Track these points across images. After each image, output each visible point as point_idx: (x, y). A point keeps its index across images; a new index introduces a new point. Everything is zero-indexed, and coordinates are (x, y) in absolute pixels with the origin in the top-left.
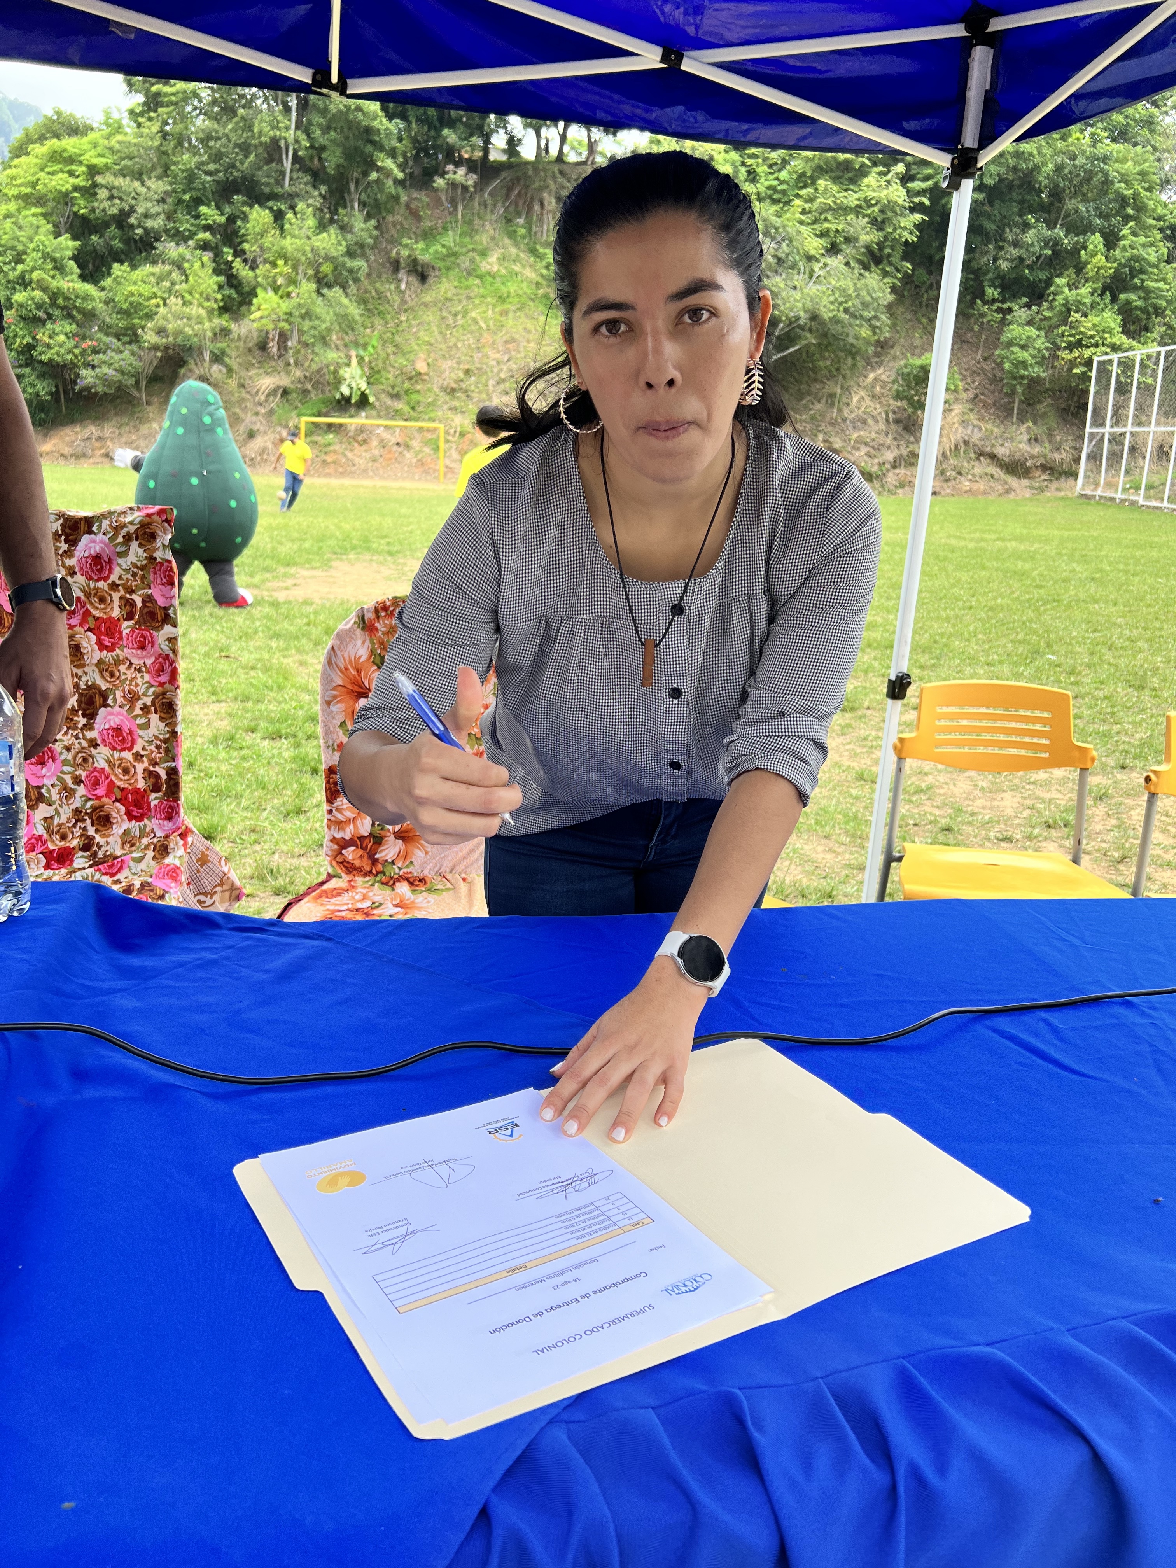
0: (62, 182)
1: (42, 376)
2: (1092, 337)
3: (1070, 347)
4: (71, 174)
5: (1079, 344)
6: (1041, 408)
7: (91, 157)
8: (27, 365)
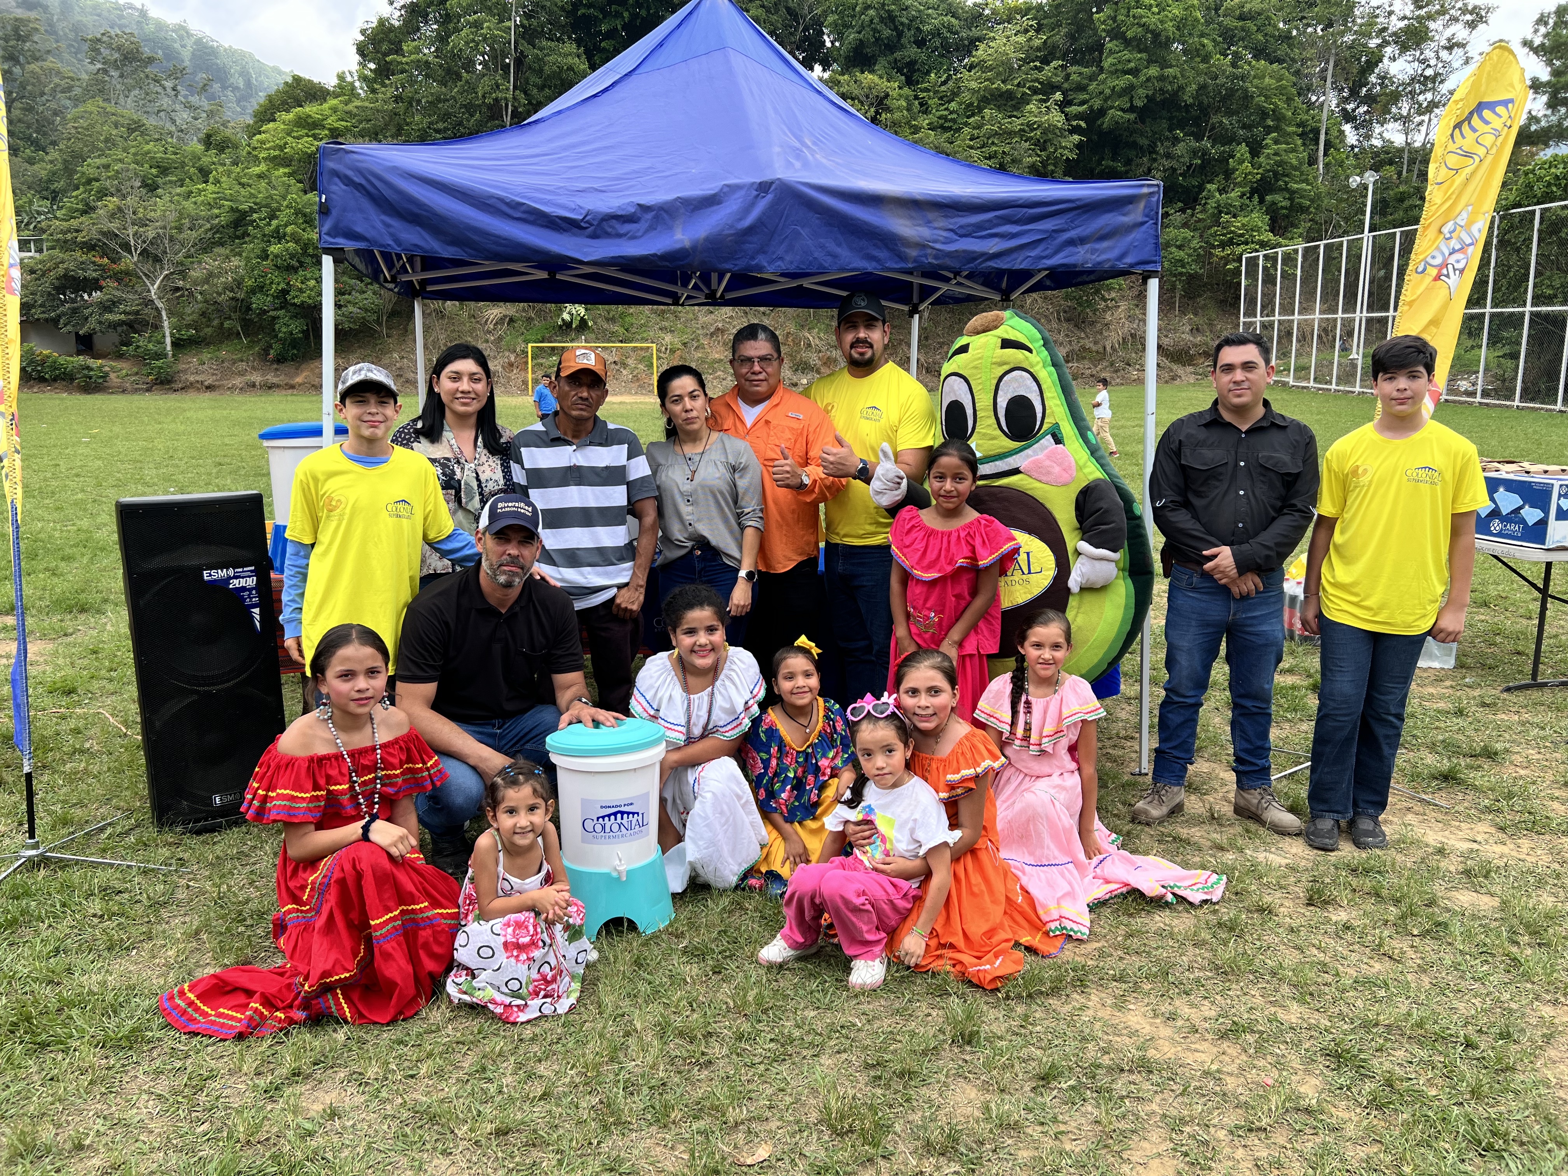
0: (307, 144)
1: (294, 317)
2: (1242, 235)
3: (1223, 245)
4: (315, 137)
5: (1231, 242)
6: (1201, 301)
7: (332, 121)
8: (281, 308)
